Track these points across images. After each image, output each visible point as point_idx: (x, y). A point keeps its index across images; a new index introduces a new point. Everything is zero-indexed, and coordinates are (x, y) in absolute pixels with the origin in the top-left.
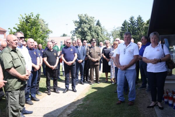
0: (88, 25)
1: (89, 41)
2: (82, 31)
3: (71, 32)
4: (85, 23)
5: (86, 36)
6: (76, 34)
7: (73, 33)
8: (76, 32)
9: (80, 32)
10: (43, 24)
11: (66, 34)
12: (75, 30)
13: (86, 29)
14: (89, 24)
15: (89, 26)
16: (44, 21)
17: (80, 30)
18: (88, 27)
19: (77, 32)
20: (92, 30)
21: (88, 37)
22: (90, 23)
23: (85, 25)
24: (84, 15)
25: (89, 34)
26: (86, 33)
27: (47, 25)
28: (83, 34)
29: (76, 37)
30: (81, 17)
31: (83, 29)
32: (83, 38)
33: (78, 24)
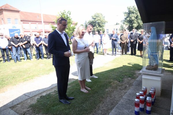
0: (135, 15)
1: (135, 27)
3: (122, 21)
4: (133, 13)
5: (133, 24)
6: (125, 23)
7: (122, 22)
8: (125, 21)
9: (128, 21)
10: (101, 17)
11: (118, 23)
12: (124, 19)
13: (133, 18)
14: (136, 14)
15: (136, 15)
16: (102, 14)
17: (128, 19)
18: (135, 16)
19: (126, 21)
20: (139, 19)
21: (135, 24)
22: (137, 13)
23: (133, 15)
24: (132, 7)
25: (135, 22)
27: (104, 17)
28: (131, 22)
29: (125, 25)
30: (130, 9)
31: (131, 18)
32: (131, 26)
33: (127, 14)
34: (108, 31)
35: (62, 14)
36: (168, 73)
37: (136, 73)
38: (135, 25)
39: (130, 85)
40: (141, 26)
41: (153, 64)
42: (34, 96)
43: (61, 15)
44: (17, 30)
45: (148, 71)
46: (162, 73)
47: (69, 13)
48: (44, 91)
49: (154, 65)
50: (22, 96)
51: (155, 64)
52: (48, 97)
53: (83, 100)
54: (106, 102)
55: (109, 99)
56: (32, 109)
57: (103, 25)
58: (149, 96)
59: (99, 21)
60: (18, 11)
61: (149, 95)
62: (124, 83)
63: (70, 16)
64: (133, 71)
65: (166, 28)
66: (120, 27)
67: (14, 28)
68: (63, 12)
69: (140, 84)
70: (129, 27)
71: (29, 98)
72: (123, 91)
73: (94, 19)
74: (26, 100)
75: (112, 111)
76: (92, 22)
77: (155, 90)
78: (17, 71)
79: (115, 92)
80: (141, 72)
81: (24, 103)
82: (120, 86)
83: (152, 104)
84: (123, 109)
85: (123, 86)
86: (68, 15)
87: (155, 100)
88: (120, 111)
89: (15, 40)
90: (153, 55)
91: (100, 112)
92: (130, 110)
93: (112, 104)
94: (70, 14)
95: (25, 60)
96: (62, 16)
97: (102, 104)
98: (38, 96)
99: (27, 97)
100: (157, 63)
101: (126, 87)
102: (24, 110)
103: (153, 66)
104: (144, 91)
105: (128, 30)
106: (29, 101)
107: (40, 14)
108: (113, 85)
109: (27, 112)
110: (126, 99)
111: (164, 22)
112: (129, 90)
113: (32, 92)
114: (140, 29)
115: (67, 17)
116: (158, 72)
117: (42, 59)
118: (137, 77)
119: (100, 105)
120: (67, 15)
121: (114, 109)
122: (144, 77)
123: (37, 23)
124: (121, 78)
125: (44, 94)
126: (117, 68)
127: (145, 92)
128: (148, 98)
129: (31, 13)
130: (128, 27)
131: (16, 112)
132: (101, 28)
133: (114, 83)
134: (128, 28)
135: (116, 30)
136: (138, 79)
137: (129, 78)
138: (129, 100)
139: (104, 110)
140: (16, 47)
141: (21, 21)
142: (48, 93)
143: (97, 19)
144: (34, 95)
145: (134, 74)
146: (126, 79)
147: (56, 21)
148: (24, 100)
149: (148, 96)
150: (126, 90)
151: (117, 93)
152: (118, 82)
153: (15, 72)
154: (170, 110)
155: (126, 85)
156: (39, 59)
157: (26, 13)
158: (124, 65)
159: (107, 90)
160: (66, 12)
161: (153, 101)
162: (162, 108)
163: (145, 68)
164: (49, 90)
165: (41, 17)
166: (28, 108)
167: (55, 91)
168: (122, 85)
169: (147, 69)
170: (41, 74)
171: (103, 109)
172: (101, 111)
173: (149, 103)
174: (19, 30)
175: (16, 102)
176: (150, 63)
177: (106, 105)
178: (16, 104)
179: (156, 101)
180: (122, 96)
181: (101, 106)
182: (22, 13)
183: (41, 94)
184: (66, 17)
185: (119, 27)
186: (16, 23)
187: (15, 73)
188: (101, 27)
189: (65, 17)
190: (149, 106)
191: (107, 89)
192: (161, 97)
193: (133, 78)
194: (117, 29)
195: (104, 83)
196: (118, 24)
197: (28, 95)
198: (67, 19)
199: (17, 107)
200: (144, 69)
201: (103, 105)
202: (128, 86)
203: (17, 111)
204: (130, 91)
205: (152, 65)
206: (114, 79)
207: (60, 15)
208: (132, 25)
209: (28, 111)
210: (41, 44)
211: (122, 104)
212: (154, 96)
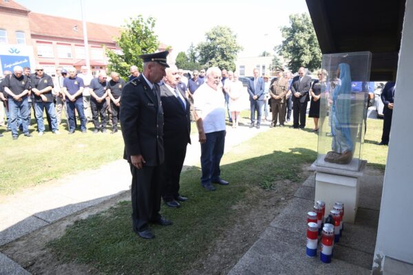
0: (307, 35)
1: (306, 65)
2: (294, 45)
3: (276, 47)
4: (302, 30)
5: (301, 55)
6: (283, 52)
7: (277, 51)
8: (283, 48)
9: (291, 47)
10: (228, 36)
11: (267, 52)
12: (282, 44)
13: (302, 42)
14: (310, 33)
15: (310, 35)
16: (231, 30)
17: (291, 43)
18: (307, 39)
19: (286, 47)
20: (315, 44)
22: (311, 31)
23: (301, 35)
24: (300, 16)
25: (307, 51)
26: (302, 49)
27: (235, 36)
28: (296, 50)
29: (282, 56)
30: (295, 19)
31: (297, 42)
32: (296, 60)
33: (288, 32)
34: (243, 69)
35: (133, 23)
36: (374, 172)
37: (304, 169)
38: (306, 59)
39: (288, 196)
40: (319, 62)
41: (341, 150)
42: (60, 220)
43: (132, 26)
44: (22, 58)
45: (328, 164)
46: (359, 171)
47: (151, 22)
48: (85, 207)
49: (343, 152)
50: (29, 219)
51: (345, 149)
52: (93, 223)
53: (178, 231)
54: (231, 235)
55: (238, 228)
56: (52, 251)
57: (232, 55)
58: (330, 223)
59: (224, 46)
60: (25, 13)
61: (329, 220)
62: (274, 192)
63: (154, 29)
64: (296, 166)
65: (373, 67)
66: (271, 62)
67: (14, 54)
68: (135, 18)
69: (310, 194)
70: (292, 62)
71: (46, 224)
72: (273, 209)
73: (211, 39)
74: (40, 229)
75: (245, 256)
76: (205, 48)
77: (343, 209)
78: (19, 160)
79: (253, 212)
80: (313, 166)
81: (33, 238)
82: (264, 198)
83: (336, 239)
84: (271, 251)
85: (272, 199)
86: (149, 26)
87: (341, 231)
88: (261, 256)
89: (14, 82)
90: (341, 129)
91: (216, 258)
92: (286, 254)
93: (245, 240)
94: (153, 25)
95: (41, 133)
96: (133, 29)
97: (223, 239)
98: (69, 220)
99: (41, 224)
100: (350, 147)
101: (278, 201)
102: (33, 254)
103: (340, 154)
104: (318, 210)
105: (290, 69)
106: (47, 231)
107: (81, 22)
108: (250, 197)
109: (41, 260)
110: (276, 228)
111: (368, 54)
112: (286, 209)
113: (55, 210)
114: (316, 68)
115: (146, 31)
116: (352, 169)
117: (82, 131)
118: (306, 178)
119: (218, 241)
120: (146, 28)
121: (249, 251)
122: (319, 178)
123: (73, 44)
124: (268, 180)
125: (84, 216)
126: (260, 157)
127: (320, 213)
128: (326, 227)
129: (58, 19)
130: (290, 63)
131: (12, 259)
132: (227, 63)
133: (251, 192)
134: (289, 66)
135: (261, 67)
136: (306, 183)
137: (288, 181)
138: (283, 230)
139: (226, 254)
140: (15, 101)
141: (33, 36)
142: (94, 213)
143: (217, 41)
144: (59, 218)
145: (298, 172)
146: (279, 183)
147: (118, 40)
148: (34, 229)
149: (326, 222)
150: (279, 209)
151: (258, 215)
152: (261, 190)
153: (13, 162)
154: (373, 255)
155: (280, 197)
156: (74, 132)
157: (44, 16)
158: (276, 150)
159: (235, 207)
160: (145, 21)
161: (338, 232)
162: (356, 249)
163: (324, 157)
164: (97, 206)
165: (82, 29)
166: (44, 249)
167: (111, 208)
168: (271, 197)
169: (327, 160)
170: (79, 168)
171: (223, 251)
172: (220, 255)
173: (329, 238)
174: (27, 58)
175: (14, 234)
176: (335, 147)
177: (232, 243)
178: (13, 239)
179: (343, 233)
180: (268, 222)
181: (218, 245)
182: (35, 17)
183: (76, 214)
184: (144, 33)
185: (268, 61)
186: (19, 42)
187: (13, 164)
188: (227, 59)
189: (141, 31)
190: (328, 244)
191: (235, 204)
192: (355, 224)
193: (296, 181)
194: (264, 67)
195: (230, 191)
196: (268, 54)
197: (44, 218)
198: (147, 36)
199: (14, 246)
200: (321, 161)
201: (224, 241)
202: (282, 199)
203: (15, 257)
204: (288, 210)
205: (339, 152)
206: (253, 182)
207: (129, 26)
208: (299, 57)
209: (43, 256)
210: (81, 96)
211: (266, 241)
212: (341, 223)
